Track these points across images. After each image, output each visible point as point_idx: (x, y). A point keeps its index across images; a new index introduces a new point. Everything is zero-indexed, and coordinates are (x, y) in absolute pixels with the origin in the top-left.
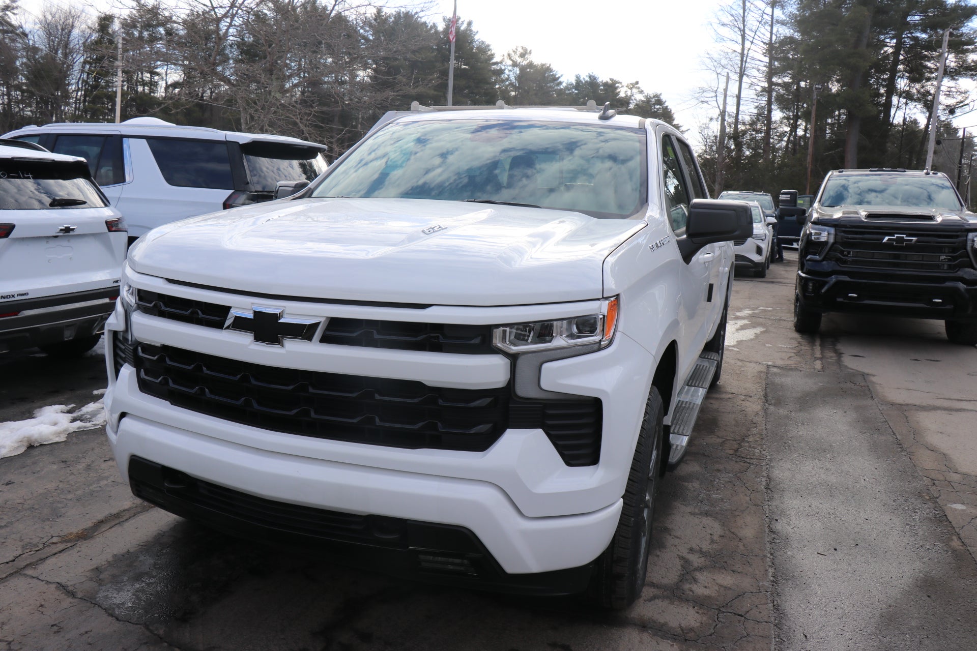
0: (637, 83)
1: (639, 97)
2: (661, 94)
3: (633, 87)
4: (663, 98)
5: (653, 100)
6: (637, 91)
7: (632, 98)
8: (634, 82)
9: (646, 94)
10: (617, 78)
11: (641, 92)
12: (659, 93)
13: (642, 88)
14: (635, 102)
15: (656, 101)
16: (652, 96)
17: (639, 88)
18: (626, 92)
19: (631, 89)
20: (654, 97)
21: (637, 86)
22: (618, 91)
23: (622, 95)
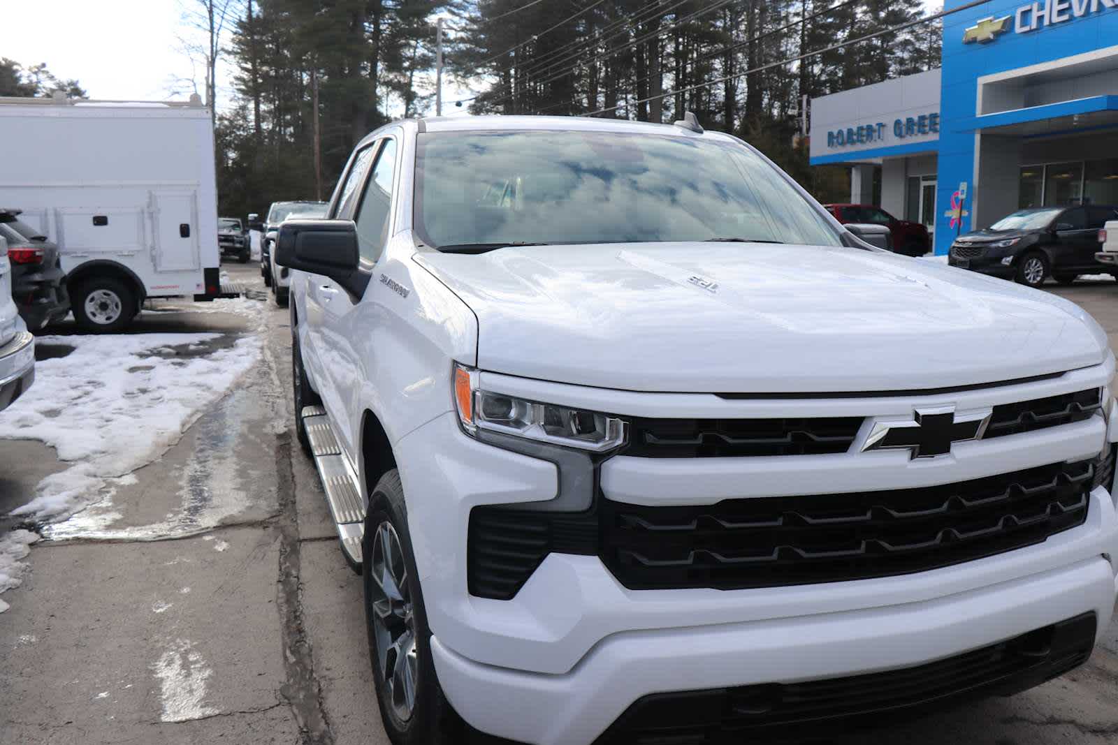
0: (44, 65)
1: (50, 85)
2: (77, 81)
3: (39, 70)
4: (81, 86)
5: (68, 89)
6: (45, 76)
7: (40, 85)
8: (39, 64)
9: (57, 81)
10: (11, 58)
11: (52, 78)
12: (75, 80)
13: (52, 73)
14: (45, 91)
15: (72, 90)
16: (66, 84)
17: (48, 72)
18: (29, 77)
19: (36, 73)
20: (69, 84)
21: (43, 69)
22: (18, 74)
23: (24, 81)
